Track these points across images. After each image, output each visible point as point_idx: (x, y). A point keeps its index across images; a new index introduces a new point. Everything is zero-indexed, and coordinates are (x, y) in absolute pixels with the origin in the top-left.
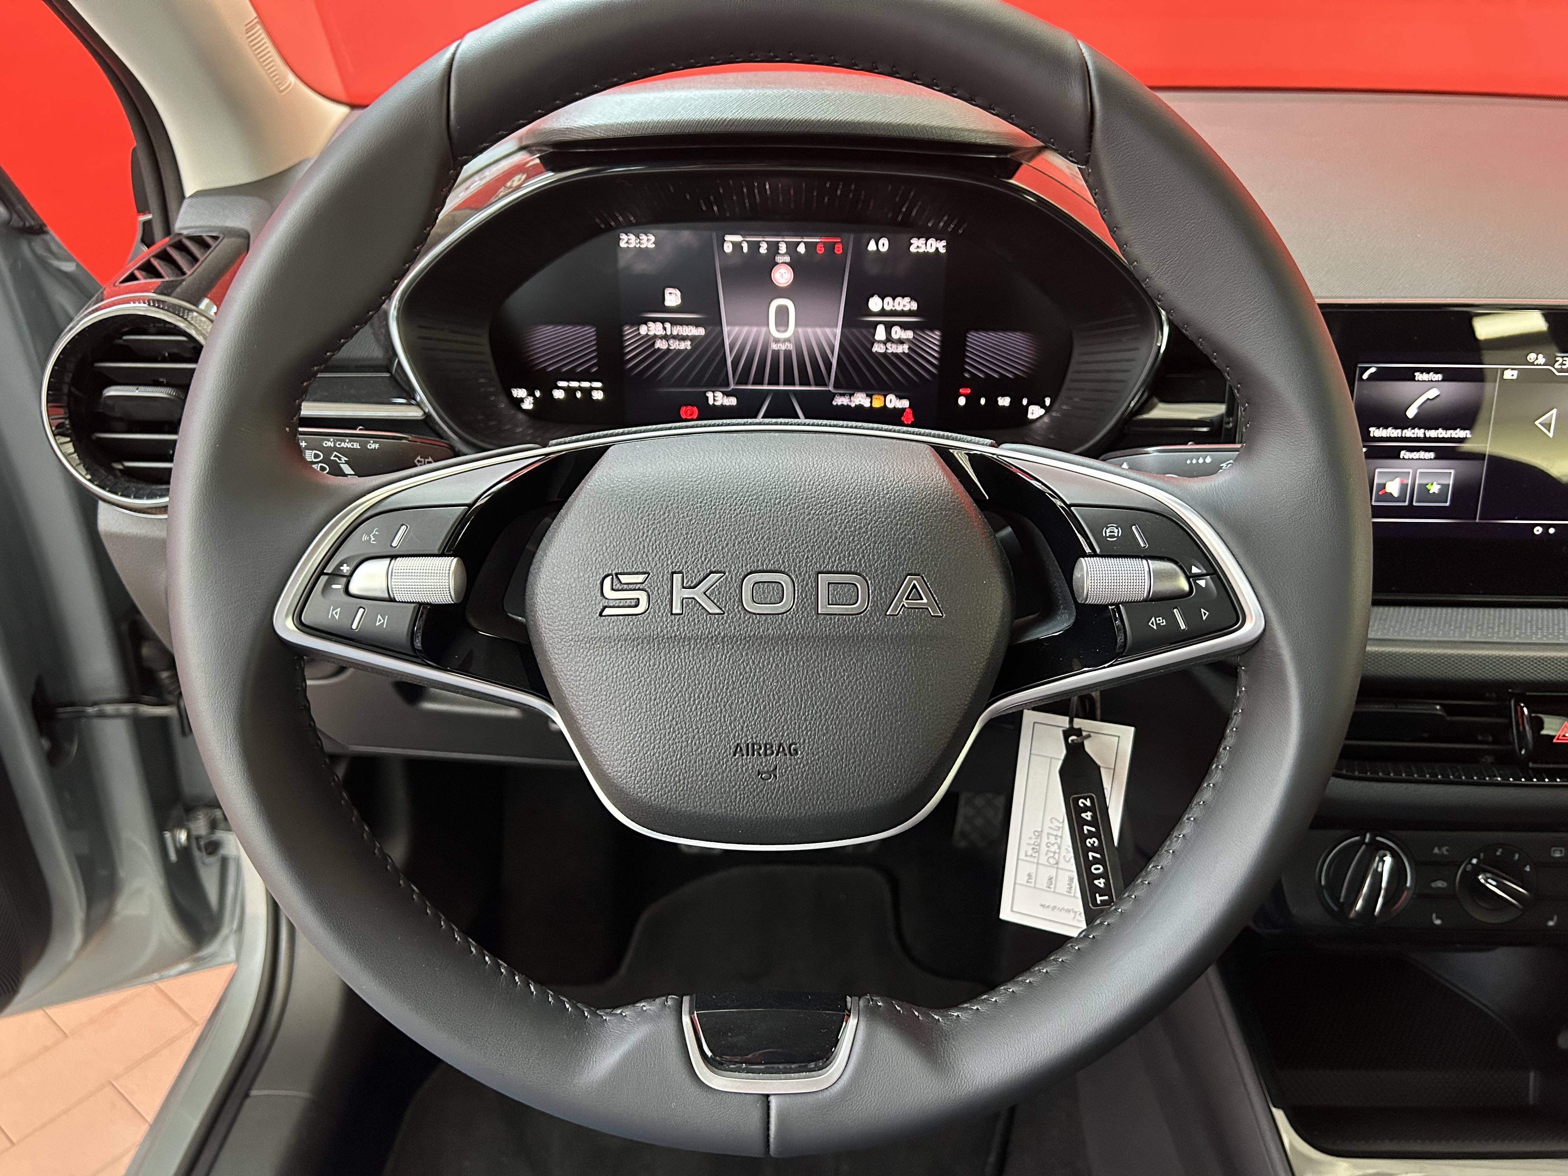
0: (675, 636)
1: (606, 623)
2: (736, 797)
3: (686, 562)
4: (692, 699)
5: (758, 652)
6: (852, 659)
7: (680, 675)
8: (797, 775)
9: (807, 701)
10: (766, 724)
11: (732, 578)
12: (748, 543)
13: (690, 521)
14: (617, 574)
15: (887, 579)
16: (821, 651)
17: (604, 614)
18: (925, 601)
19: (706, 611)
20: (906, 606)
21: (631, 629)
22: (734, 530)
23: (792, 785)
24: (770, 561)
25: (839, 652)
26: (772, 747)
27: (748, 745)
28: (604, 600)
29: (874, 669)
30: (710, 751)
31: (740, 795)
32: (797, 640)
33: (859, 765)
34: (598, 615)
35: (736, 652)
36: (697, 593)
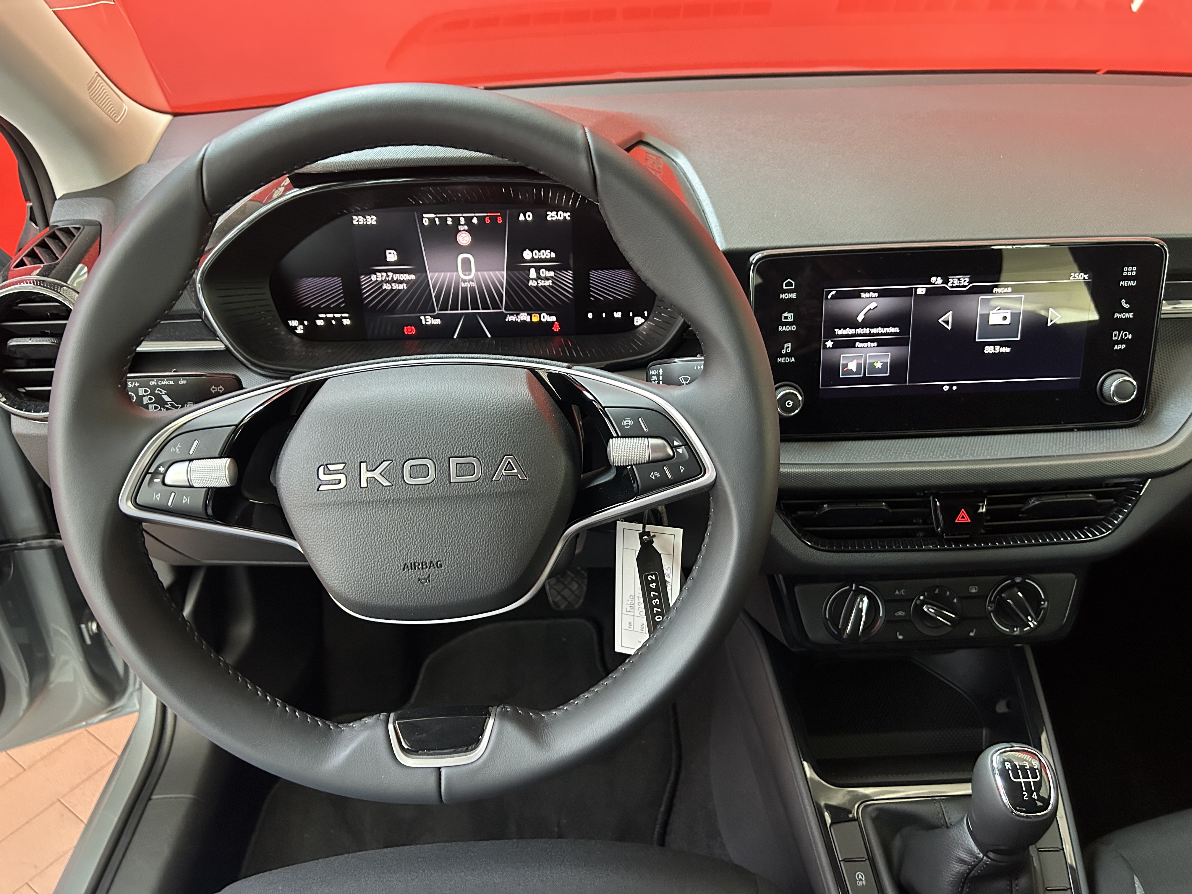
0: (364, 501)
1: (321, 495)
2: (406, 595)
3: (368, 455)
4: (376, 538)
5: (415, 508)
6: (472, 508)
7: (368, 524)
8: (443, 579)
9: (446, 535)
10: (422, 551)
11: (397, 464)
12: (407, 441)
13: (371, 429)
14: (327, 465)
15: (492, 459)
16: (454, 504)
17: (320, 489)
18: (516, 471)
19: (382, 485)
20: (504, 474)
21: (337, 498)
22: (398, 434)
23: (440, 585)
24: (420, 452)
25: (464, 504)
26: (426, 563)
27: (411, 564)
28: (319, 481)
29: (486, 513)
30: (389, 568)
31: (409, 593)
32: (439, 499)
33: (480, 571)
34: (316, 490)
35: (401, 508)
36: (376, 474)
